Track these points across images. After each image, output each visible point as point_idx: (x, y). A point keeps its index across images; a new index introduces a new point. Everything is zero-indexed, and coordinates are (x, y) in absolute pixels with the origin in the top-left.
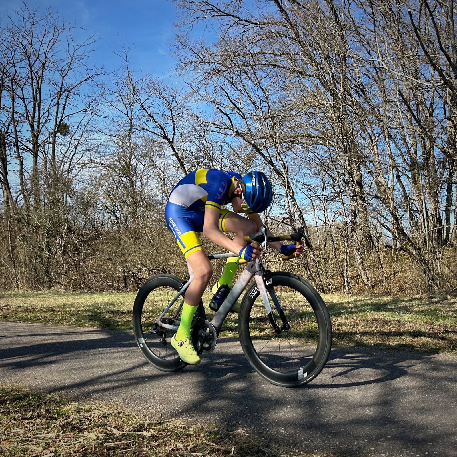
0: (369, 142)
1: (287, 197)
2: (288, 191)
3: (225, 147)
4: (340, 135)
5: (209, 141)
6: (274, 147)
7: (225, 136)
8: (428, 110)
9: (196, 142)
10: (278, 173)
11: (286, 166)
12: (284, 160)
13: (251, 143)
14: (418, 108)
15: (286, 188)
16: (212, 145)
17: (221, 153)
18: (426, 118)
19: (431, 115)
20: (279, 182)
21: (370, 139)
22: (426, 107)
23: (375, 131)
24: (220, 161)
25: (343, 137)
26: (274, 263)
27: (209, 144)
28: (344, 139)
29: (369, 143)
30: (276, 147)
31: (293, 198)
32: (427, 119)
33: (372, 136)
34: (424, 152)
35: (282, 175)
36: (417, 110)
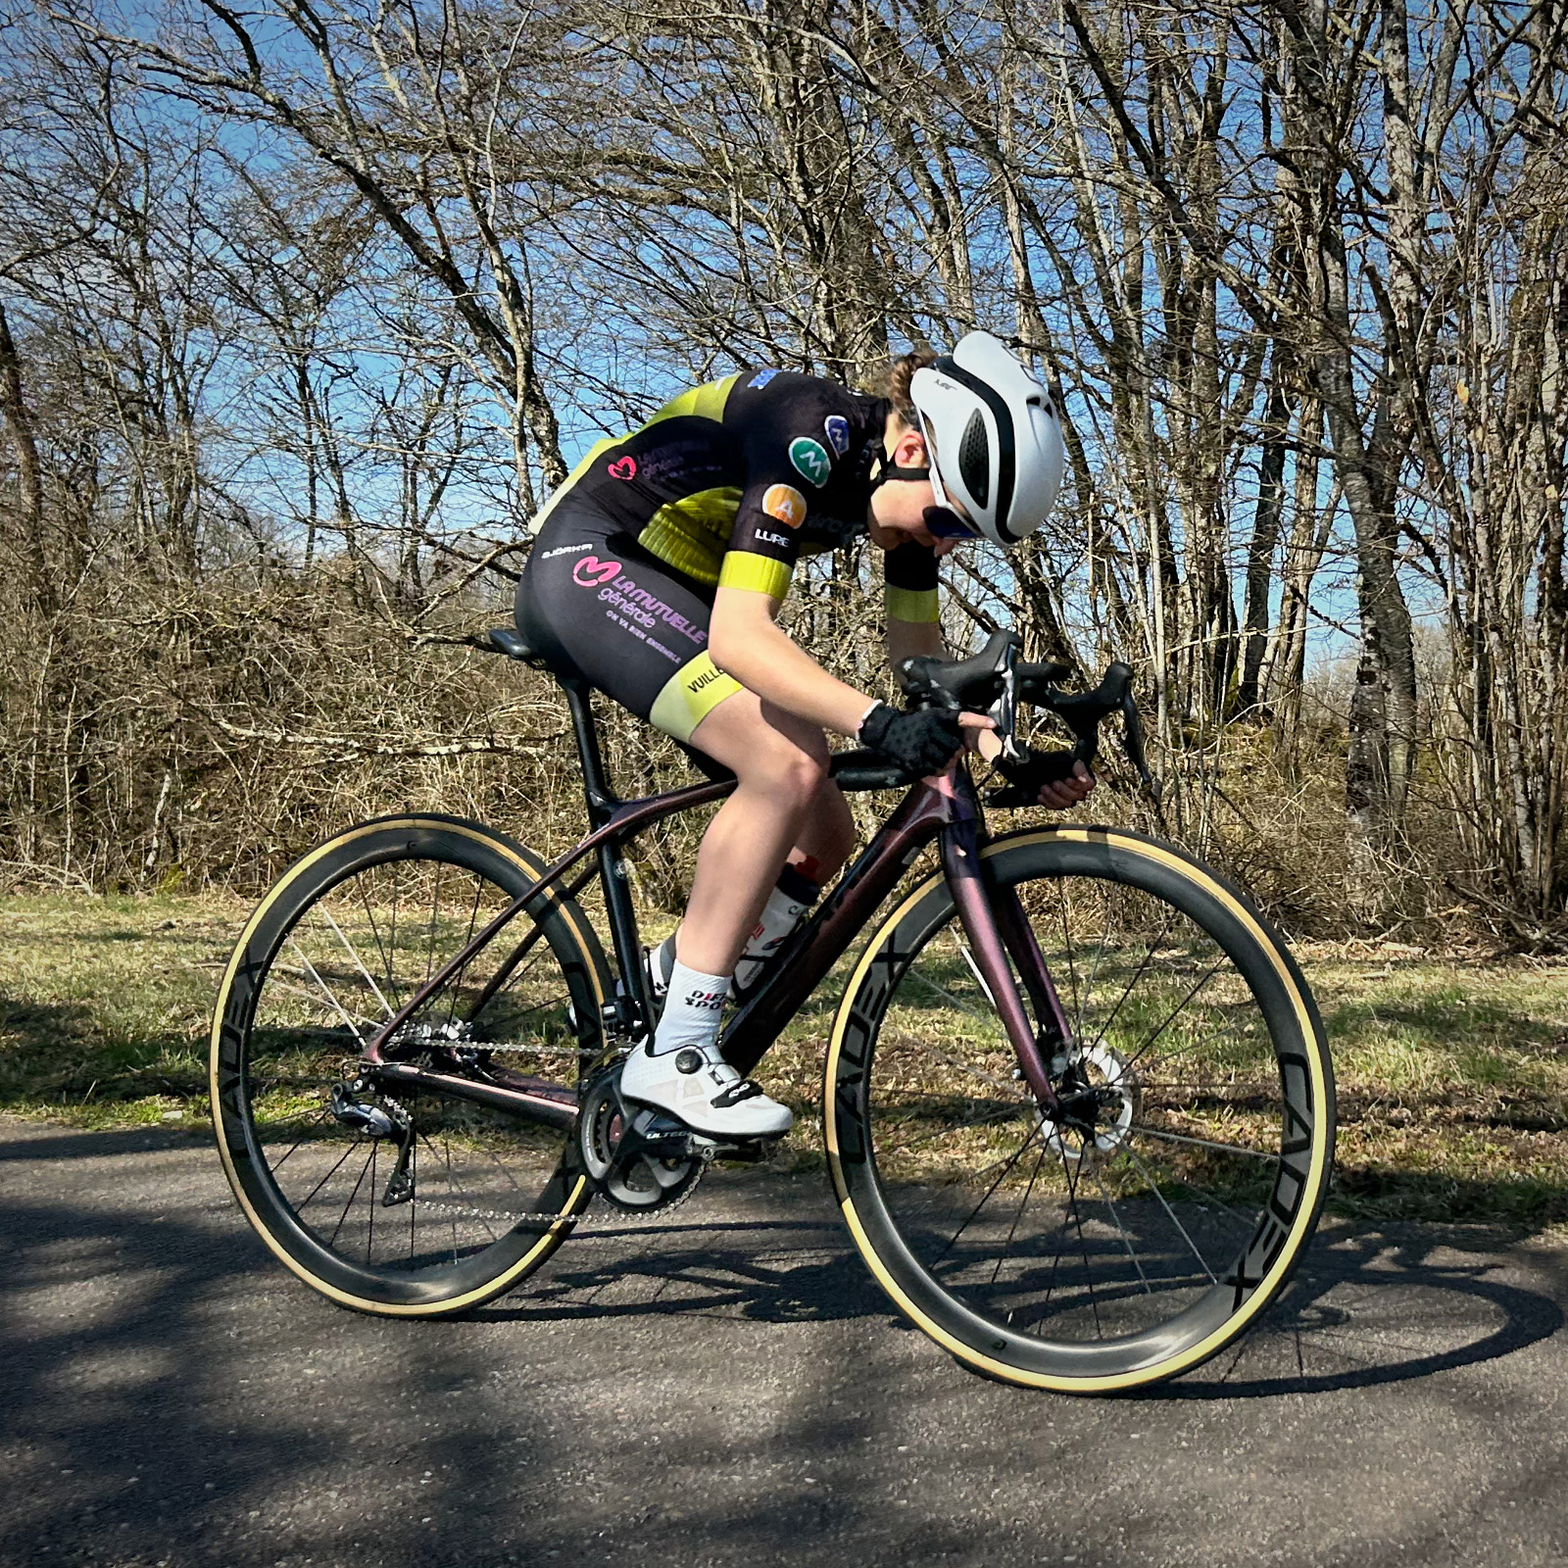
0: (929, 221)
1: (523, 445)
2: (529, 415)
3: (216, 173)
4: (795, 178)
5: (131, 138)
6: (465, 198)
7: (217, 118)
8: (1199, 109)
9: (60, 135)
10: (482, 323)
11: (526, 293)
12: (518, 267)
13: (350, 170)
14: (1155, 95)
15: (520, 400)
16: (145, 156)
17: (190, 200)
18: (1190, 140)
19: (1211, 131)
20: (486, 368)
21: (937, 211)
22: (1191, 94)
23: (962, 176)
24: (186, 242)
25: (808, 188)
26: (436, 761)
27: (128, 152)
28: (810, 195)
29: (930, 229)
30: (474, 201)
31: (553, 453)
32: (1193, 146)
33: (949, 197)
34: (1170, 297)
35: (501, 339)
36: (1151, 102)
